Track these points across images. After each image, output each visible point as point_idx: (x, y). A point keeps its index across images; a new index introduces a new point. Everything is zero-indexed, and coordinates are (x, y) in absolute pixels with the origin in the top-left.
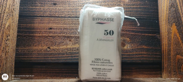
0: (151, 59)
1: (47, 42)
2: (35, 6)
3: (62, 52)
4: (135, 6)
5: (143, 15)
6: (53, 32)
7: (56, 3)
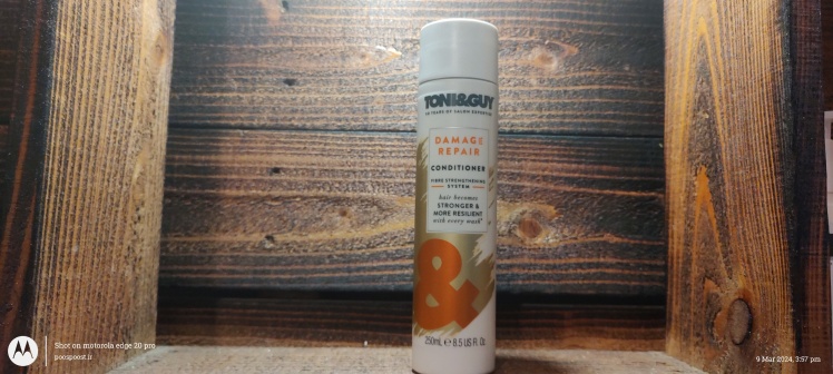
0: (633, 283)
1: (263, 216)
2: (223, 91)
3: (314, 254)
4: (581, 88)
5: (612, 121)
6: (285, 184)
7: (295, 77)
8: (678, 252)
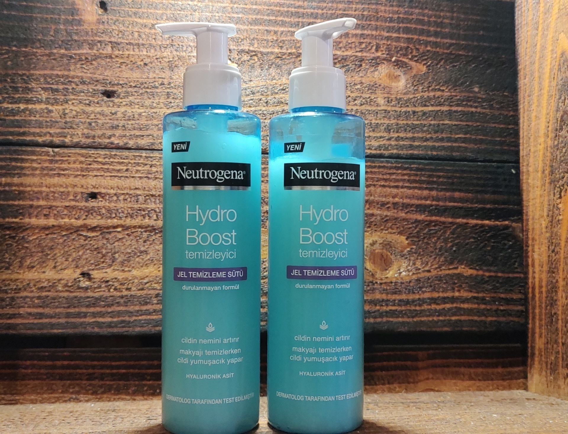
0: (490, 319)
1: (77, 250)
2: (28, 101)
3: (139, 293)
4: (430, 108)
5: (463, 145)
6: (104, 211)
7: (115, 89)
8: (541, 280)
